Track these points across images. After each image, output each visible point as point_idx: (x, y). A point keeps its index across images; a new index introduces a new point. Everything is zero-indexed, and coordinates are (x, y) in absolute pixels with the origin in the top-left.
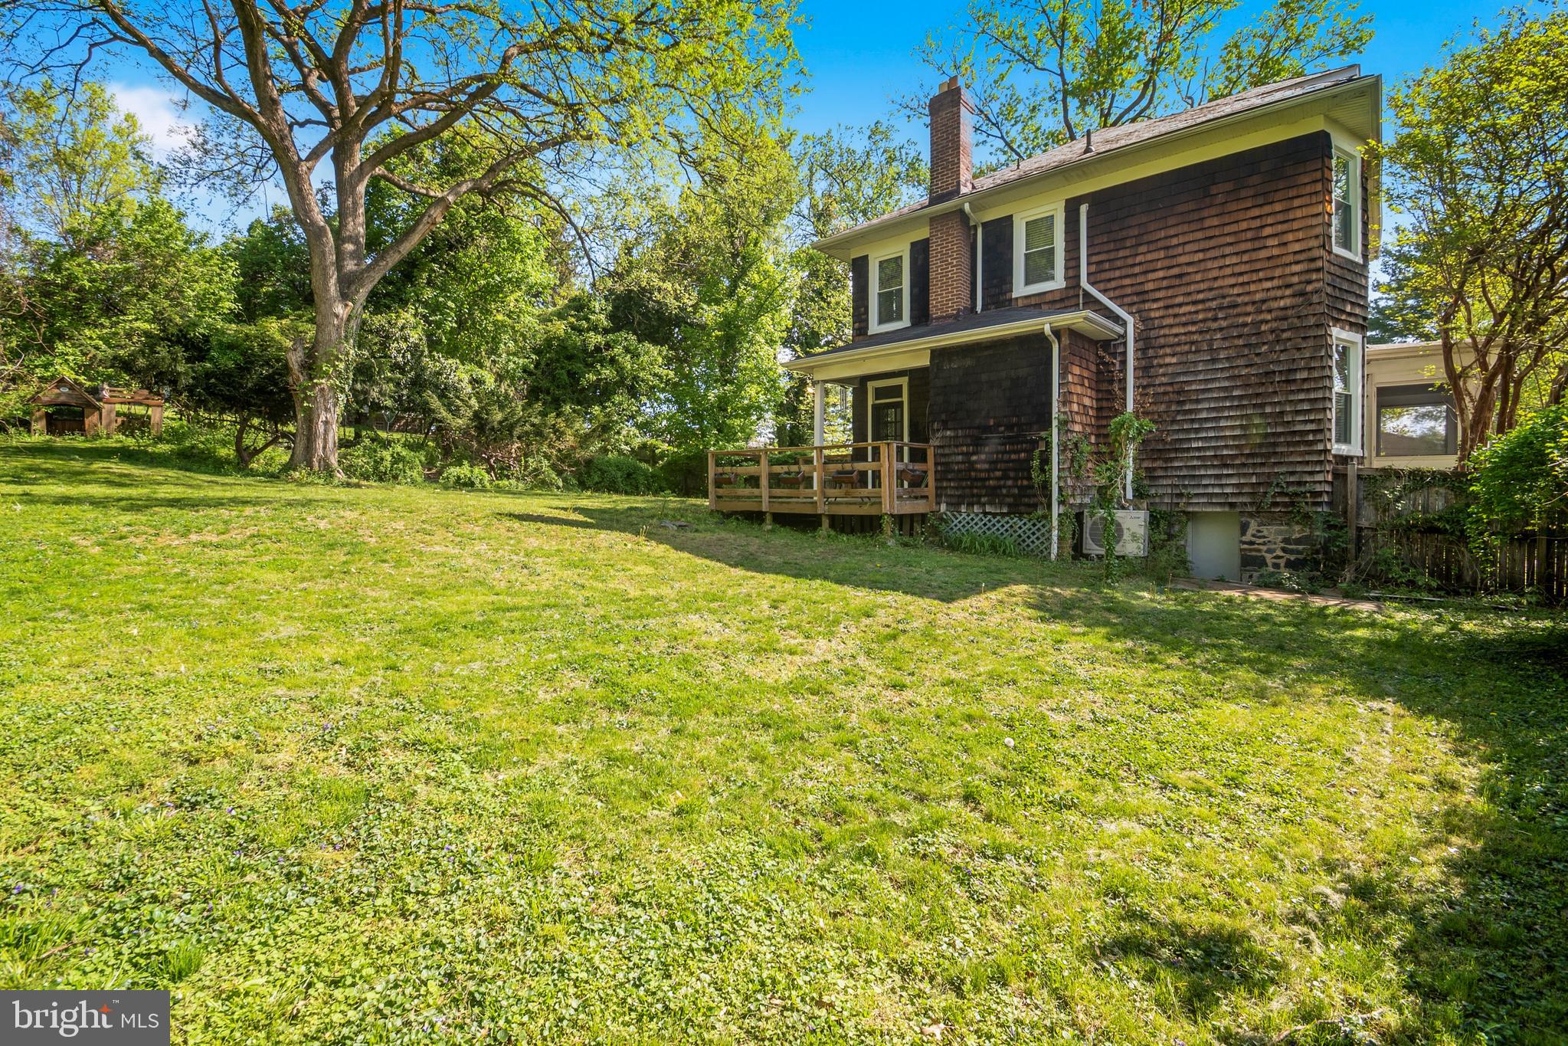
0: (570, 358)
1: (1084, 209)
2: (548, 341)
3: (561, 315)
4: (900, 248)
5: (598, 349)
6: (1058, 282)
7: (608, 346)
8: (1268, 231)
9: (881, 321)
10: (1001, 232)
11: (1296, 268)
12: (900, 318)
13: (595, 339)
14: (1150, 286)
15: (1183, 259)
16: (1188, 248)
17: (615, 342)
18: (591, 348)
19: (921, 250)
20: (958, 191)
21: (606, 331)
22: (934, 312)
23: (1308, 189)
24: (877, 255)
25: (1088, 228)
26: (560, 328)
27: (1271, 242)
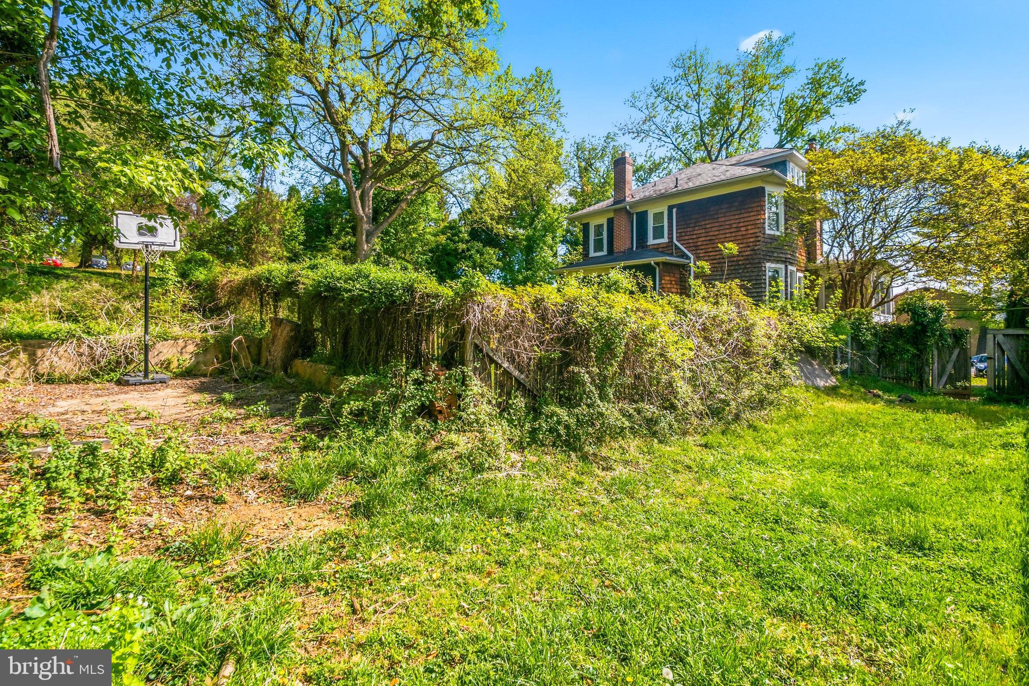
0: (448, 254)
1: (674, 210)
2: (437, 246)
3: (443, 233)
4: (603, 221)
5: (463, 251)
6: (665, 240)
7: (468, 250)
8: (742, 224)
9: (595, 251)
10: (643, 216)
11: (752, 240)
12: (602, 250)
13: (462, 246)
14: (700, 243)
15: (711, 234)
16: (714, 229)
17: (472, 247)
18: (460, 251)
19: (610, 222)
20: (625, 200)
21: (467, 242)
22: (616, 250)
23: (755, 209)
24: (593, 223)
25: (677, 218)
26: (442, 239)
27: (743, 229)
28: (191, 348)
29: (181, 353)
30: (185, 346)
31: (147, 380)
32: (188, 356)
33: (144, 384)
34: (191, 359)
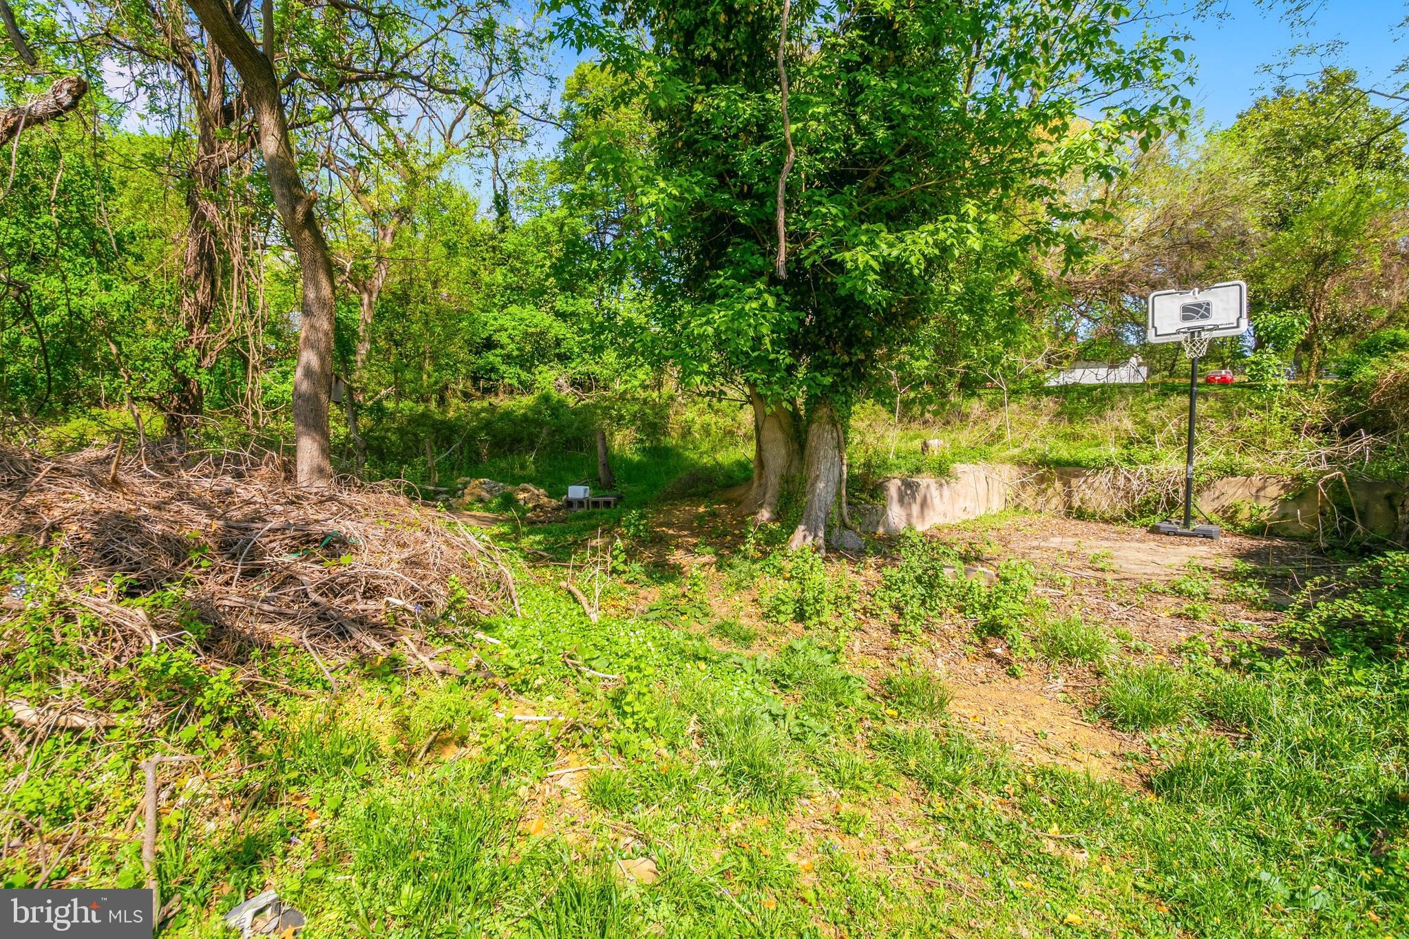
28: (1273, 490)
29: (1257, 498)
30: (1263, 488)
31: (1185, 531)
32: (1269, 504)
33: (1181, 535)
34: (1272, 508)
